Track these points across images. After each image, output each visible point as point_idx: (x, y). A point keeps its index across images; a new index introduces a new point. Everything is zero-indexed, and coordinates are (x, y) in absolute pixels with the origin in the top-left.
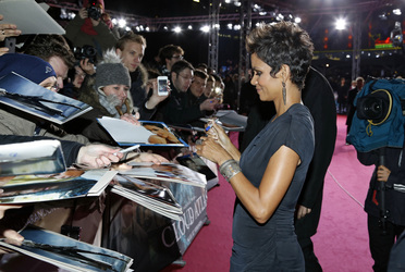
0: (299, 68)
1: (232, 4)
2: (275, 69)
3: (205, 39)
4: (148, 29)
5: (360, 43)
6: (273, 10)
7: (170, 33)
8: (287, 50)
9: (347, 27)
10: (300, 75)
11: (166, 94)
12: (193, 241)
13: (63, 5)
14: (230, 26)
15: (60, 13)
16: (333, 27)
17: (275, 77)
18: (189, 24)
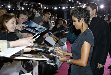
1: (71, 1)
3: (64, 11)
4: (47, 8)
5: (107, 12)
6: (83, 3)
7: (54, 9)
9: (104, 7)
10: (87, 20)
11: (54, 26)
12: (61, 66)
13: (24, 2)
14: (70, 7)
15: (23, 4)
16: (100, 7)
18: (59, 7)
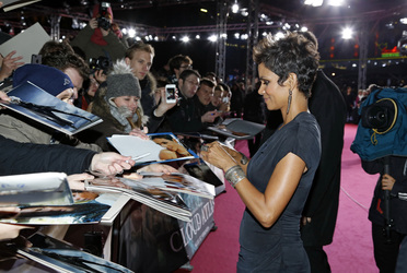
0: (306, 76)
1: (239, 14)
2: (282, 77)
3: (212, 48)
4: (156, 38)
5: (366, 53)
6: (279, 19)
7: (178, 42)
8: (294, 58)
9: (354, 36)
10: (306, 84)
12: (200, 247)
13: (75, 16)
14: (237, 35)
15: (72, 23)
16: (340, 36)
17: (282, 86)
18: (196, 34)
